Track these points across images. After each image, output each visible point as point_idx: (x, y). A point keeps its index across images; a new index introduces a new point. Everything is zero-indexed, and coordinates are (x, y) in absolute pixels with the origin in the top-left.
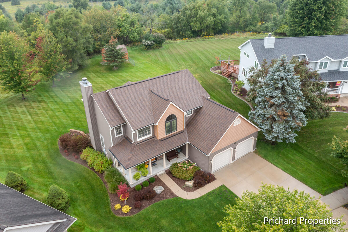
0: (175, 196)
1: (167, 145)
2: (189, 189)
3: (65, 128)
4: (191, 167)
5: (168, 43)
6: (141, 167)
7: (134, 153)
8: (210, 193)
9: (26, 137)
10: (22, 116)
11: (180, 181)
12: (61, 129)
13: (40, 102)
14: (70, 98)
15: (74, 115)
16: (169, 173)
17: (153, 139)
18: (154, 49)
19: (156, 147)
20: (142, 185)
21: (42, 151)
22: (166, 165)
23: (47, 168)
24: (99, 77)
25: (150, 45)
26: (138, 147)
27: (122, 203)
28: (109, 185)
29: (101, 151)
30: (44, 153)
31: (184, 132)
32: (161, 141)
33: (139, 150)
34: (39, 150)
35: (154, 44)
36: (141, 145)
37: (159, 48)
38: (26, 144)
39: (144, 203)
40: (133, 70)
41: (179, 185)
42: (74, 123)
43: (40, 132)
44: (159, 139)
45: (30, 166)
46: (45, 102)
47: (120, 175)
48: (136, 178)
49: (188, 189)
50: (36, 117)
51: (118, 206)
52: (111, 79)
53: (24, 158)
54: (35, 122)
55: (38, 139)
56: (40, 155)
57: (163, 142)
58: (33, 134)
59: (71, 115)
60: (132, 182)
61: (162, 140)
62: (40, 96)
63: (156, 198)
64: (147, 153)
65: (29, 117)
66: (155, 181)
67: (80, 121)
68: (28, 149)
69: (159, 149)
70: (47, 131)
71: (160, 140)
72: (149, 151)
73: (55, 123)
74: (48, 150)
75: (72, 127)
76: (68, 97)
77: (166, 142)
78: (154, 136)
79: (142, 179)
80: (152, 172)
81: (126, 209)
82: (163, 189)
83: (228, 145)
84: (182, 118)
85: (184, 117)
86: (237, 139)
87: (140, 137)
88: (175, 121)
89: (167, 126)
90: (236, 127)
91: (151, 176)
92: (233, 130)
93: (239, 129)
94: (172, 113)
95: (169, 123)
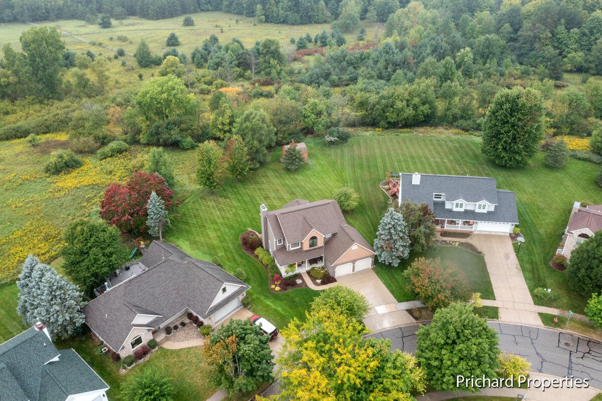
0: (307, 287)
1: (309, 255)
3: (245, 226)
4: (322, 271)
5: (355, 136)
6: (291, 266)
7: (287, 257)
9: (218, 230)
10: (213, 211)
11: (313, 279)
12: (242, 227)
13: (225, 197)
14: (249, 197)
15: (252, 215)
16: (308, 273)
17: (300, 250)
20: (290, 277)
21: (229, 244)
22: (307, 267)
23: (234, 257)
24: (277, 177)
25: (333, 142)
26: (291, 253)
27: (276, 285)
28: (270, 274)
29: (268, 251)
30: (231, 246)
31: (323, 248)
34: (227, 243)
35: (338, 141)
37: (342, 145)
38: (218, 237)
39: (288, 287)
40: (309, 173)
41: (312, 281)
42: (251, 223)
43: (227, 228)
44: (304, 250)
45: (223, 254)
46: (229, 198)
47: (277, 268)
48: (287, 272)
49: (317, 284)
50: (223, 213)
51: (273, 286)
52: (287, 182)
53: (219, 247)
54: (223, 218)
55: (226, 234)
56: (229, 247)
57: (307, 253)
58: (222, 229)
59: (250, 215)
60: (284, 275)
61: (306, 251)
62: (225, 190)
63: (296, 286)
64: (295, 258)
65: (218, 213)
66: (299, 276)
67: (256, 222)
68: (220, 241)
69: (304, 256)
70: (232, 227)
72: (298, 257)
73: (237, 220)
74: (234, 244)
75: (249, 227)
76: (248, 195)
78: (301, 248)
79: (291, 274)
80: (298, 270)
81: (278, 288)
82: (301, 281)
83: (348, 261)
84: (321, 239)
85: (323, 238)
86: (356, 258)
87: (292, 248)
88: (316, 240)
89: (310, 243)
90: (354, 251)
91: (297, 272)
92: (352, 252)
93: (356, 252)
94: (314, 235)
95: (312, 241)
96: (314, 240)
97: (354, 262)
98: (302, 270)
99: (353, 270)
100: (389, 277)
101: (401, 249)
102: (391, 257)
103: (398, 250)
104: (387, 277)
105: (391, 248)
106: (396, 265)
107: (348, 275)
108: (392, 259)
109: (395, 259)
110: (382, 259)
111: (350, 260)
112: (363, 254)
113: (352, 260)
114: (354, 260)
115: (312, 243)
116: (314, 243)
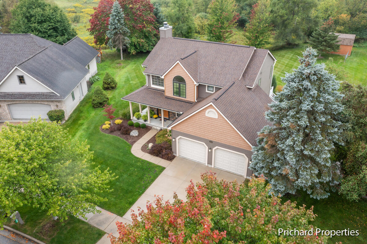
2: (145, 149)
8: (145, 162)
17: (162, 92)
20: (134, 124)
26: (148, 91)
32: (166, 98)
33: (146, 93)
36: (151, 91)
39: (117, 132)
41: (148, 142)
51: (107, 122)
63: (125, 136)
66: (146, 129)
71: (166, 96)
79: (141, 121)
81: (106, 126)
82: (137, 135)
83: (198, 136)
84: (193, 87)
85: (195, 87)
86: (214, 138)
87: (153, 84)
88: (184, 86)
89: (175, 86)
90: (210, 120)
91: (149, 124)
92: (206, 121)
93: (215, 125)
94: (181, 74)
95: (178, 84)
96: (181, 85)
97: (210, 144)
98: (157, 126)
99: (210, 161)
107: (196, 165)
111: (203, 137)
112: (229, 138)
113: (206, 138)
114: (211, 142)
115: (178, 88)
116: (182, 90)
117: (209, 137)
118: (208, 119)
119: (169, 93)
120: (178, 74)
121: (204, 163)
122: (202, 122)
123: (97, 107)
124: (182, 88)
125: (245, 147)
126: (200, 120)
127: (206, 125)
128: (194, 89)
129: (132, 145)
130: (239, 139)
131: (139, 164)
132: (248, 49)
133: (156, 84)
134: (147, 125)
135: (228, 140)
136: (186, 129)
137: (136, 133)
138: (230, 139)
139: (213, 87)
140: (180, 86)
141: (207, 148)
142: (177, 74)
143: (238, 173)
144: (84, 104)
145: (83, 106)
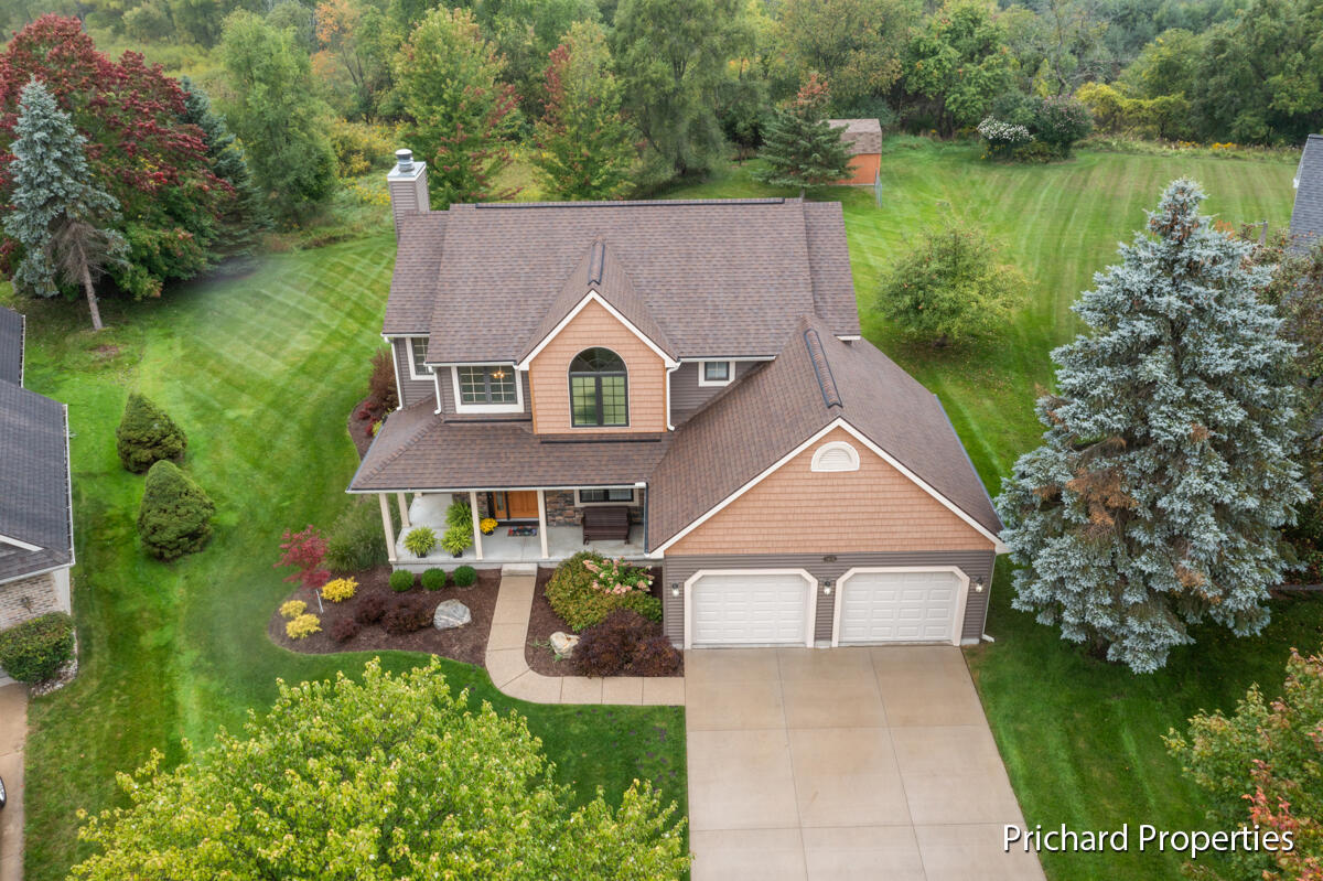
1: (554, 464)
2: (545, 663)
5: (1117, 152)
7: (415, 447)
8: (594, 711)
11: (549, 621)
16: (545, 581)
17: (518, 424)
18: (1024, 159)
19: (508, 455)
20: (420, 580)
25: (1007, 141)
26: (446, 433)
27: (314, 606)
31: (658, 441)
32: (542, 443)
33: (439, 443)
35: (1029, 141)
36: (461, 429)
37: (1047, 162)
41: (533, 632)
44: (540, 432)
49: (542, 661)
51: (292, 606)
57: (549, 449)
60: (395, 555)
61: (549, 441)
63: (419, 637)
64: (459, 463)
69: (513, 467)
71: (541, 436)
72: (475, 460)
77: (556, 454)
79: (438, 561)
80: (491, 552)
81: (303, 625)
82: (467, 619)
83: (779, 551)
84: (656, 380)
85: (664, 376)
86: (842, 543)
87: (466, 400)
88: (619, 381)
89: (576, 392)
90: (829, 482)
91: (480, 562)
92: (810, 489)
93: (848, 496)
94: (604, 341)
95: (591, 381)
96: (606, 381)
97: (828, 566)
98: (518, 559)
99: (823, 630)
100: (1070, 736)
101: (1210, 536)
102: (1117, 594)
103: (1177, 541)
104: (1053, 739)
105: (1125, 516)
106: (1144, 664)
107: (776, 657)
108: (1118, 609)
109: (1140, 612)
110: (1038, 592)
111: (797, 551)
112: (899, 529)
113: (812, 551)
114: (830, 558)
115: (590, 396)
116: (607, 400)
117: (821, 544)
118: (820, 482)
119: (554, 418)
120: (591, 341)
121: (798, 640)
122: (796, 497)
123: (177, 557)
124: (605, 391)
125: (958, 541)
126: (789, 490)
127: (812, 504)
128: (661, 386)
129: (481, 662)
130: (936, 521)
131: (576, 728)
132: (780, 208)
133: (481, 400)
134: (476, 567)
135: (897, 536)
136: (727, 539)
137: (461, 612)
138: (905, 528)
139: (728, 363)
140: (599, 385)
141: (814, 583)
142: (586, 341)
143: (926, 638)
144: (94, 558)
145: (101, 568)
